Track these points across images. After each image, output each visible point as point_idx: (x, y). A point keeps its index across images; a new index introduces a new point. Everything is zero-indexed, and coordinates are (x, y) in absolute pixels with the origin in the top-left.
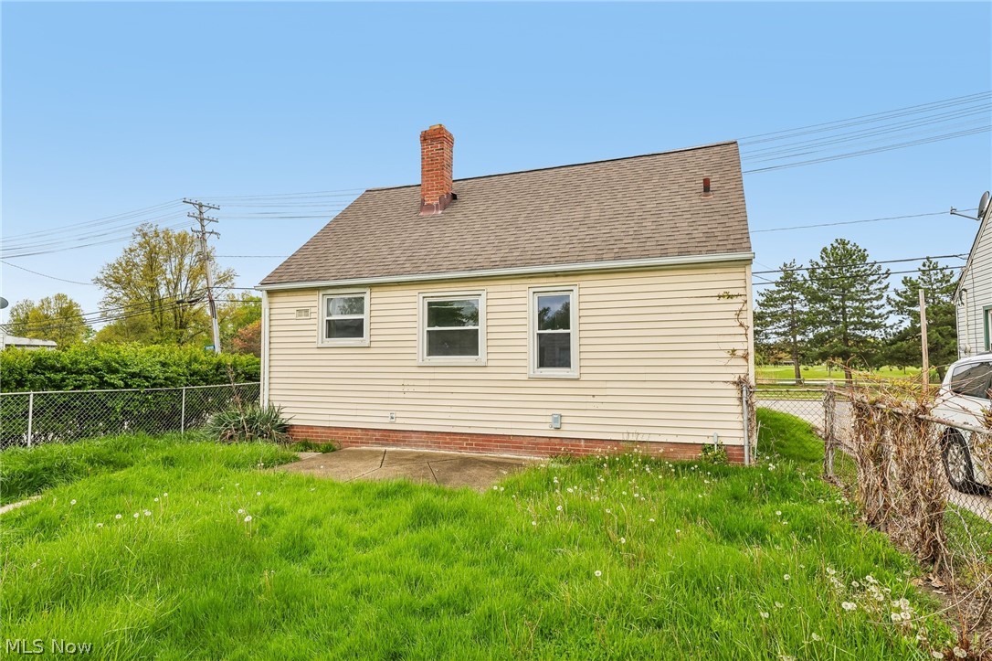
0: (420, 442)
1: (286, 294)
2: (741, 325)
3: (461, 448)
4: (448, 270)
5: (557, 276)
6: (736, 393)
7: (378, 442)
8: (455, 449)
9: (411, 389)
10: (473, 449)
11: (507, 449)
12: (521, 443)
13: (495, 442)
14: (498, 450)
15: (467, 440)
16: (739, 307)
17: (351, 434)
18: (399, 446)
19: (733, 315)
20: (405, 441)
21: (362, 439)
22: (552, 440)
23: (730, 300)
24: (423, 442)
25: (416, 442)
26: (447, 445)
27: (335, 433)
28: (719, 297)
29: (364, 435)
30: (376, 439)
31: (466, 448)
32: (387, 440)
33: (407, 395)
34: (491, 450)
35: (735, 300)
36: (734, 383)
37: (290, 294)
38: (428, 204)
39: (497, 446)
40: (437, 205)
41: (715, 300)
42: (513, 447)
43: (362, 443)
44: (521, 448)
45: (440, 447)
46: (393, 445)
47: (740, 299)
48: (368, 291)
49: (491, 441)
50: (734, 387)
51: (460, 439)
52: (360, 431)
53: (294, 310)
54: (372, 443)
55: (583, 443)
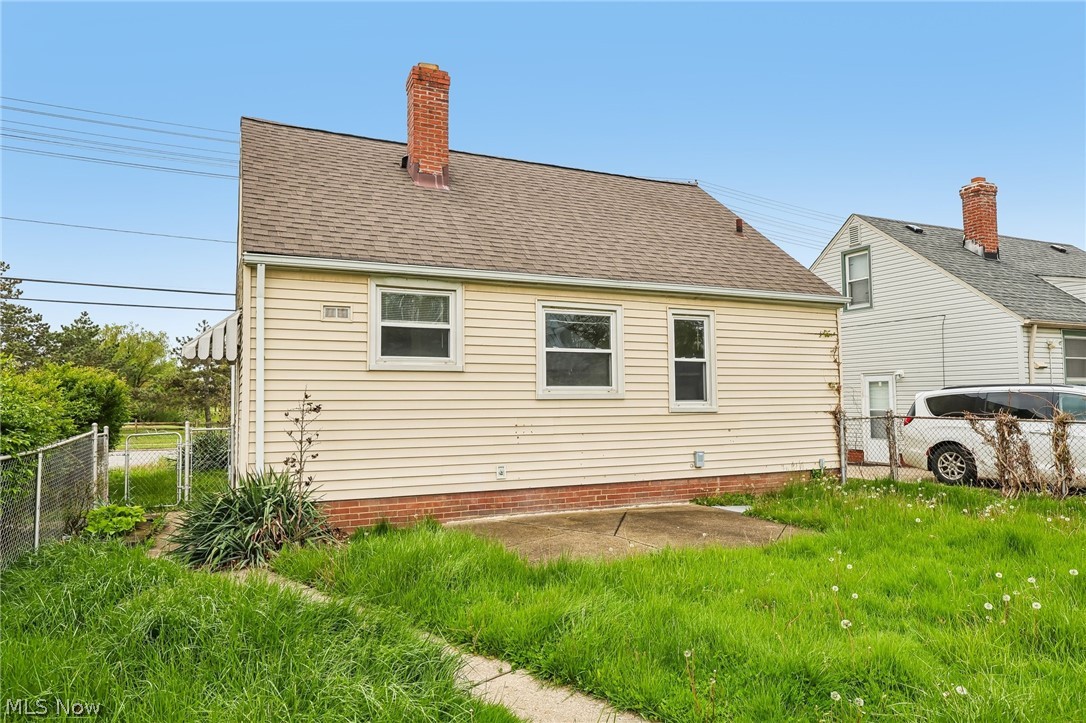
0: (537, 503)
1: (298, 276)
2: (835, 361)
3: (591, 504)
5: (695, 298)
6: (832, 422)
7: (474, 510)
8: (584, 506)
9: (528, 431)
10: (606, 503)
11: (644, 497)
12: (659, 489)
13: (631, 491)
14: (634, 501)
15: (598, 493)
16: (834, 345)
17: (428, 505)
18: (507, 512)
19: (828, 352)
20: (515, 505)
21: (448, 509)
22: (691, 482)
23: (827, 339)
24: (541, 502)
25: (531, 503)
26: (573, 502)
27: (399, 507)
28: (821, 334)
29: (452, 503)
30: (471, 508)
31: (597, 503)
32: (489, 506)
33: (522, 440)
34: (626, 501)
35: (830, 338)
36: (831, 413)
37: (307, 277)
38: (425, 173)
39: (633, 496)
40: (439, 176)
41: (817, 337)
42: (651, 495)
43: (447, 516)
44: (659, 494)
45: (564, 507)
46: (498, 512)
47: (834, 338)
48: (459, 288)
49: (627, 491)
50: (831, 416)
51: (590, 493)
52: (444, 499)
53: (318, 306)
54: (464, 514)
55: (718, 481)
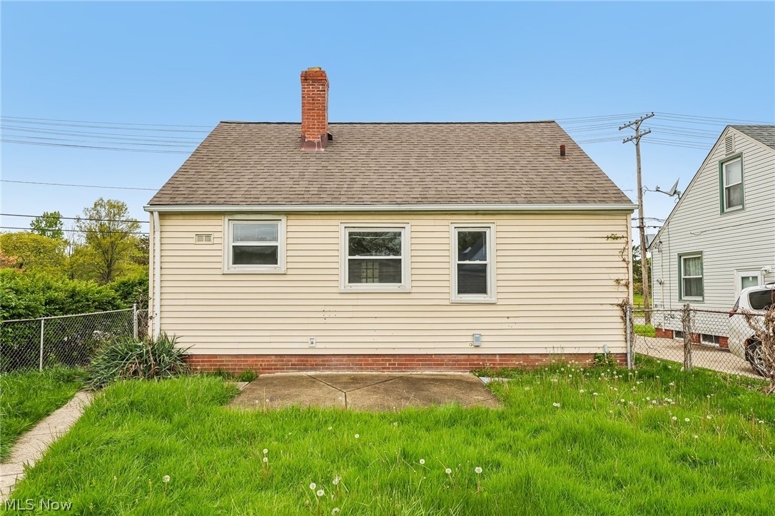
0: (341, 365)
1: (181, 217)
2: (624, 260)
3: (383, 368)
4: (373, 203)
5: (477, 214)
6: (620, 313)
7: (294, 367)
8: (378, 370)
9: (332, 315)
10: (396, 368)
11: (429, 366)
12: (443, 361)
13: (418, 361)
14: (420, 369)
15: (390, 360)
16: (622, 246)
17: (263, 361)
18: (319, 369)
19: (617, 252)
20: (325, 365)
21: (277, 365)
22: (471, 356)
23: (615, 241)
24: (344, 365)
25: (337, 365)
26: (369, 366)
27: (243, 361)
28: (608, 238)
29: (279, 361)
30: (292, 365)
31: (389, 368)
32: (304, 365)
33: (328, 321)
34: (413, 368)
35: (619, 241)
36: (618, 305)
37: (186, 217)
38: (309, 141)
39: (419, 365)
40: (318, 143)
41: (604, 240)
42: (435, 365)
43: (275, 369)
44: (442, 365)
45: (362, 369)
46: (311, 369)
47: (624, 240)
48: (284, 218)
49: (414, 360)
50: (619, 308)
51: (383, 360)
52: (273, 358)
53: (193, 235)
54: (287, 369)
55: (498, 358)
